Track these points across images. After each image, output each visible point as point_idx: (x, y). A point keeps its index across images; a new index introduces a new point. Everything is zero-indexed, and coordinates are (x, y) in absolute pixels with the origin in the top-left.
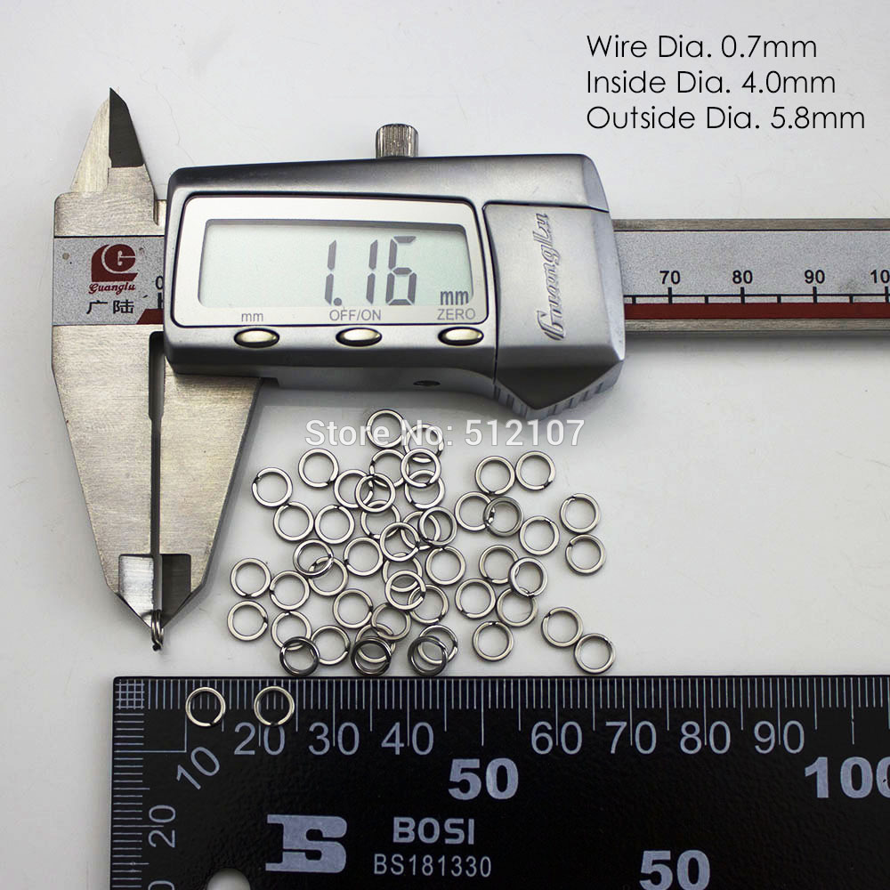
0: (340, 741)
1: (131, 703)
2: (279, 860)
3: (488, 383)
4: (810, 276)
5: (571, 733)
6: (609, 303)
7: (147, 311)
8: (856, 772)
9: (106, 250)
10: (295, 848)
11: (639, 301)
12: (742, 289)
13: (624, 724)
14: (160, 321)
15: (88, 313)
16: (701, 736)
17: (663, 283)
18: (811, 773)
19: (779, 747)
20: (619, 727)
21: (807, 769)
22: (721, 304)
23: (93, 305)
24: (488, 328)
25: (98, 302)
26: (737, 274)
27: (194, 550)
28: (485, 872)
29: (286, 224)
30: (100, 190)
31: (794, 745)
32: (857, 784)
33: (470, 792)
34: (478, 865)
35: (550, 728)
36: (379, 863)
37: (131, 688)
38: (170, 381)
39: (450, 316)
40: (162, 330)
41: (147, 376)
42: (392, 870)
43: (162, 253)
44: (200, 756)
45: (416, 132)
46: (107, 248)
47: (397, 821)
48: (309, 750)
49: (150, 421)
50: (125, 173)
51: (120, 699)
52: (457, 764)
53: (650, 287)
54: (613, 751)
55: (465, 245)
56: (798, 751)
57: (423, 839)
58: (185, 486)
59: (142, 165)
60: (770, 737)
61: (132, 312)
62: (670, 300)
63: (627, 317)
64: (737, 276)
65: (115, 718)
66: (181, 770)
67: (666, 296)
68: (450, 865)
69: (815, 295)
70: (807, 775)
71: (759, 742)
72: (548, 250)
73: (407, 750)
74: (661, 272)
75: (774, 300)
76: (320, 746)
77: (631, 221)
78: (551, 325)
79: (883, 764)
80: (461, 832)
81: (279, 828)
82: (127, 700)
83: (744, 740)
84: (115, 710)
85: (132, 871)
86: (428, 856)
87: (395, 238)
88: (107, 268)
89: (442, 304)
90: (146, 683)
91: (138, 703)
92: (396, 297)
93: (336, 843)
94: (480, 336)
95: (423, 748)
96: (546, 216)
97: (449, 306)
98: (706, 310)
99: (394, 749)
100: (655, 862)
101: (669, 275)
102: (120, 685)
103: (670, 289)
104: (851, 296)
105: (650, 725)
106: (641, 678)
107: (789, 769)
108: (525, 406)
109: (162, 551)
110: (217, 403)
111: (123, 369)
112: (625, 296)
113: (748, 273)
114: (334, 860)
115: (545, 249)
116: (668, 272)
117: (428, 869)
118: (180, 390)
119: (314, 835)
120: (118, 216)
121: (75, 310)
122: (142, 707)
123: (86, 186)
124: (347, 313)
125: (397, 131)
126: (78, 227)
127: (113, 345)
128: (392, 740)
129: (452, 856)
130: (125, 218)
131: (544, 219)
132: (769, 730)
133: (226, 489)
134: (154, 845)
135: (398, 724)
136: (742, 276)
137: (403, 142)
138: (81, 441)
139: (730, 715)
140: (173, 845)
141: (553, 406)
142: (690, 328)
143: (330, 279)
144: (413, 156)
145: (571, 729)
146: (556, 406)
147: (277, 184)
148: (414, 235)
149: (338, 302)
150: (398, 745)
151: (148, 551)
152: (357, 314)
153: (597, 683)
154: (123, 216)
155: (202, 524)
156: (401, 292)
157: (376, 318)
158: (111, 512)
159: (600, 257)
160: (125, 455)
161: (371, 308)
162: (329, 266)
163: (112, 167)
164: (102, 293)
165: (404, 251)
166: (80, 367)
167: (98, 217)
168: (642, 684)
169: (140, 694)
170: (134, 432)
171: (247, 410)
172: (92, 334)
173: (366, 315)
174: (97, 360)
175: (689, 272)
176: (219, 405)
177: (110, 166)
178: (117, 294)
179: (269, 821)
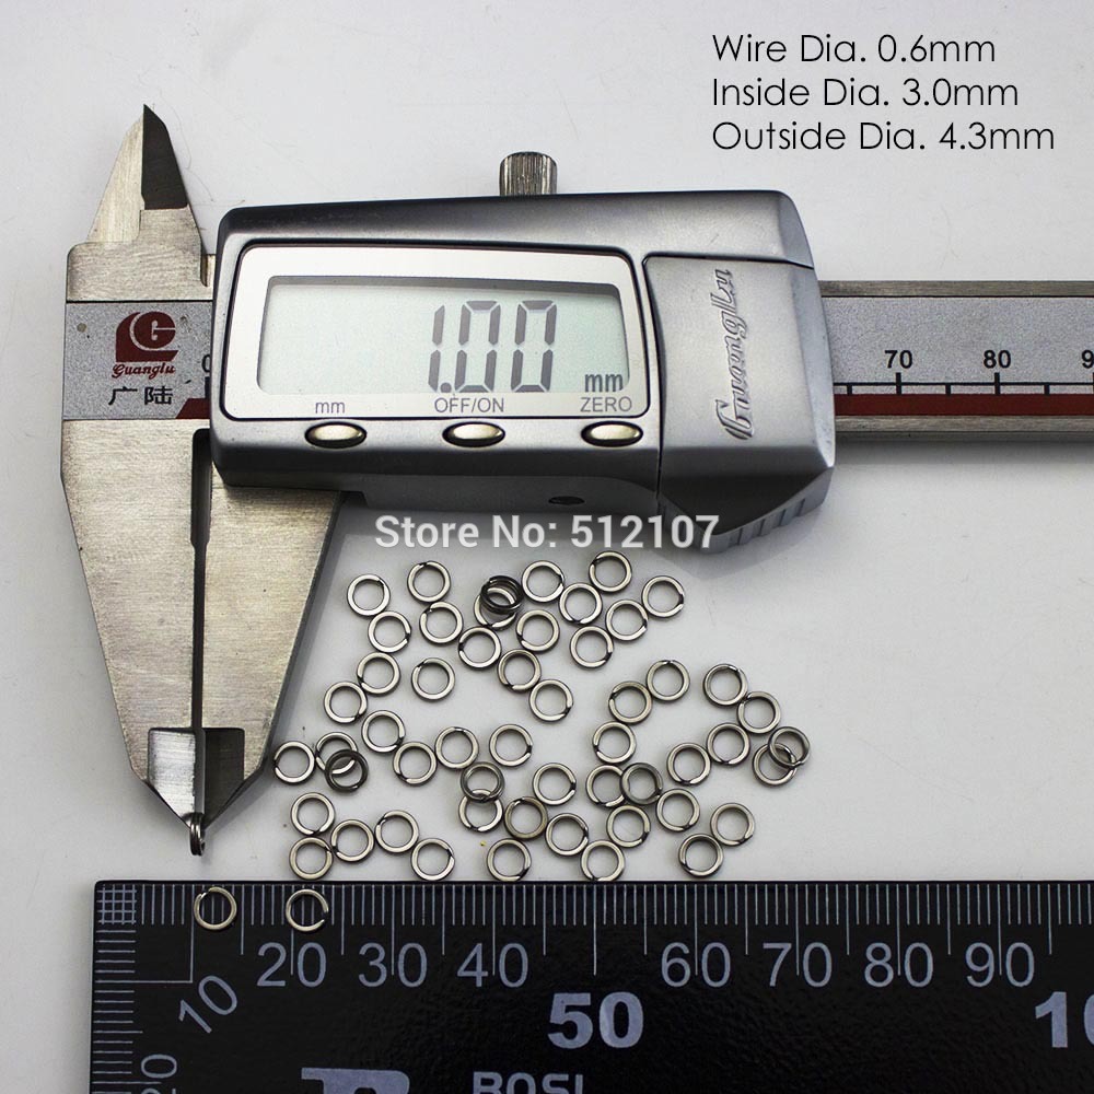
0: (401, 967)
1: (118, 916)
3: (649, 497)
4: (1089, 359)
5: (716, 957)
6: (815, 390)
7: (190, 402)
9: (135, 319)
11: (856, 390)
12: (997, 375)
13: (787, 947)
14: (207, 415)
15: (111, 403)
16: (893, 962)
17: (890, 366)
18: (1043, 1015)
19: (1000, 979)
20: (781, 950)
21: (1038, 1008)
22: (968, 395)
23: (118, 393)
24: (649, 423)
25: (125, 389)
26: (989, 355)
27: (248, 723)
30: (128, 239)
31: (1021, 976)
33: (577, 1038)
35: (686, 951)
37: (119, 896)
38: (219, 495)
39: (597, 407)
40: (208, 426)
41: (189, 488)
43: (211, 322)
44: (210, 988)
45: (553, 164)
46: (138, 317)
47: (478, 1076)
48: (359, 981)
49: (193, 549)
50: (163, 217)
51: (104, 911)
52: (561, 1000)
53: (871, 372)
54: (773, 983)
55: (619, 314)
56: (1026, 983)
58: (238, 636)
59: (184, 206)
60: (986, 965)
61: (169, 402)
62: (899, 390)
63: (839, 411)
64: (990, 358)
65: (96, 937)
66: (185, 1007)
67: (893, 384)
70: (1038, 1016)
71: (972, 970)
72: (730, 318)
73: (493, 981)
74: (886, 352)
75: (1041, 390)
76: (374, 974)
77: (844, 283)
78: (734, 419)
81: (317, 1086)
82: (113, 911)
83: (951, 968)
84: (97, 926)
87: (525, 302)
88: (137, 344)
89: (587, 390)
90: (139, 890)
91: (128, 916)
92: (525, 381)
94: (637, 434)
95: (513, 977)
96: (728, 273)
97: (597, 394)
98: (948, 403)
99: (474, 979)
101: (898, 355)
102: (104, 892)
103: (898, 375)
105: (824, 947)
106: (811, 884)
107: (1015, 1008)
109: (206, 724)
110: (282, 524)
111: (157, 478)
112: (835, 384)
113: (1004, 355)
115: (726, 317)
116: (896, 352)
118: (232, 506)
120: (153, 274)
121: (93, 400)
122: (133, 921)
123: (109, 235)
124: (459, 403)
125: (527, 163)
126: (98, 288)
127: (144, 447)
128: (472, 966)
130: (162, 277)
131: (726, 277)
132: (987, 955)
133: (293, 641)
135: (480, 945)
136: (996, 358)
137: (536, 177)
138: (99, 576)
139: (933, 935)
141: (738, 529)
142: (925, 428)
143: (436, 358)
144: (548, 193)
145: (716, 953)
146: (741, 530)
147: (365, 230)
148: (550, 298)
149: (446, 388)
150: (479, 974)
151: (188, 724)
152: (471, 404)
153: (751, 891)
154: (160, 273)
155: (259, 688)
156: (531, 375)
157: (497, 408)
158: (139, 671)
159: (801, 329)
160: (158, 594)
161: (490, 395)
162: (434, 340)
163: (146, 208)
164: (129, 377)
165: (536, 321)
166: (99, 476)
167: (125, 276)
168: (812, 891)
169: (131, 904)
170: (171, 563)
171: (323, 535)
172: (116, 431)
173: (484, 405)
174: (123, 467)
175: (924, 352)
176: (283, 528)
177: (143, 208)
178: (150, 378)
179: (304, 1077)
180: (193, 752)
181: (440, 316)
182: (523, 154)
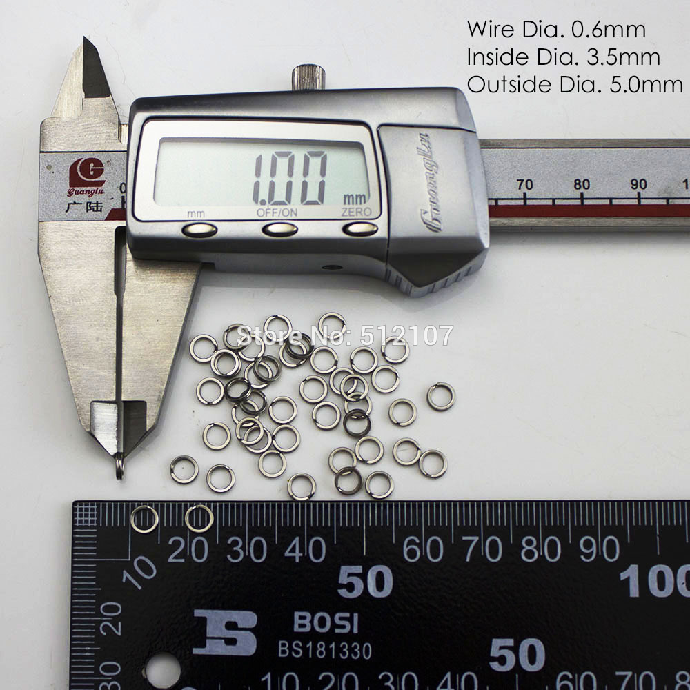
0: (252, 551)
1: (86, 521)
2: (204, 646)
3: (381, 266)
4: (635, 184)
5: (435, 545)
6: (477, 203)
7: (113, 210)
8: (661, 576)
9: (80, 162)
10: (216, 636)
11: (500, 203)
12: (582, 194)
13: (476, 539)
14: (124, 218)
15: (67, 211)
16: (537, 548)
17: (520, 189)
18: (624, 578)
19: (600, 557)
20: (473, 541)
21: (622, 574)
22: (565, 205)
23: (71, 205)
24: (382, 223)
25: (75, 203)
26: (577, 182)
27: (149, 398)
28: (367, 655)
29: (222, 142)
30: (75, 116)
31: (611, 555)
32: (661, 586)
33: (355, 592)
34: (361, 650)
35: (418, 541)
36: (283, 648)
37: (87, 510)
38: (130, 265)
39: (351, 214)
40: (125, 225)
41: (113, 261)
42: (293, 653)
43: (125, 165)
44: (141, 563)
45: (323, 71)
46: (82, 161)
47: (297, 614)
48: (228, 559)
49: (116, 296)
50: (96, 102)
51: (78, 518)
52: (345, 570)
53: (509, 192)
54: (468, 560)
55: (363, 157)
56: (615, 560)
57: (318, 629)
58: (142, 347)
59: (108, 96)
60: (592, 549)
61: (101, 211)
62: (525, 202)
63: (491, 215)
64: (577, 184)
65: (74, 533)
66: (126, 575)
67: (521, 199)
68: (339, 650)
69: (639, 198)
70: (621, 580)
71: (584, 553)
72: (428, 161)
73: (305, 559)
74: (518, 180)
75: (607, 202)
76: (235, 555)
77: (493, 140)
78: (431, 220)
79: (683, 570)
80: (348, 624)
81: (203, 620)
82: (83, 519)
83: (571, 551)
84: (74, 527)
85: (87, 654)
86: (322, 643)
87: (308, 152)
88: (82, 177)
89: (345, 203)
90: (98, 506)
91: (92, 521)
92: (309, 198)
93: (249, 632)
94: (375, 229)
95: (317, 557)
96: (427, 136)
97: (351, 206)
98: (553, 210)
99: (294, 557)
100: (501, 648)
101: (524, 182)
102: (78, 507)
103: (525, 194)
104: (668, 199)
105: (498, 539)
106: (490, 502)
107: (608, 573)
108: (410, 284)
109: (124, 398)
110: (167, 282)
111: (94, 255)
112: (489, 199)
113: (586, 182)
114: (247, 645)
115: (426, 161)
116: (523, 180)
117: (321, 653)
118: (138, 271)
119: (231, 626)
120: (90, 136)
121: (56, 210)
122: (95, 524)
123: (64, 113)
124: (271, 211)
125: (308, 70)
126: (58, 144)
127: (86, 236)
128: (293, 550)
129: (341, 643)
130: (96, 137)
131: (426, 138)
132: (592, 544)
133: (175, 350)
134: (105, 634)
135: (297, 538)
136: (581, 184)
137: (313, 79)
138: (61, 312)
139: (560, 531)
140: (119, 634)
141: (433, 284)
142: (540, 224)
143: (257, 185)
144: (321, 89)
145: (435, 543)
146: (434, 285)
147: (216, 111)
148: (323, 150)
149: (263, 203)
150: (297, 555)
151: (114, 398)
152: (278, 212)
153: (455, 506)
154: (95, 136)
155: (155, 377)
156: (313, 195)
157: (293, 215)
158: (85, 368)
159: (469, 167)
160: (95, 323)
161: (289, 207)
162: (256, 175)
163: (85, 97)
164: (77, 196)
165: (315, 163)
166: (60, 254)
167: (74, 137)
168: (490, 506)
169: (94, 514)
170: (103, 305)
171: (191, 288)
172: (69, 228)
173: (286, 212)
174: (74, 249)
175: (539, 181)
176: (169, 284)
177: (84, 97)
178: (89, 197)
179: (195, 615)
180: (116, 415)
181: (259, 160)
182: (306, 65)
